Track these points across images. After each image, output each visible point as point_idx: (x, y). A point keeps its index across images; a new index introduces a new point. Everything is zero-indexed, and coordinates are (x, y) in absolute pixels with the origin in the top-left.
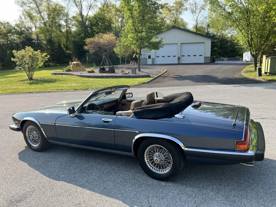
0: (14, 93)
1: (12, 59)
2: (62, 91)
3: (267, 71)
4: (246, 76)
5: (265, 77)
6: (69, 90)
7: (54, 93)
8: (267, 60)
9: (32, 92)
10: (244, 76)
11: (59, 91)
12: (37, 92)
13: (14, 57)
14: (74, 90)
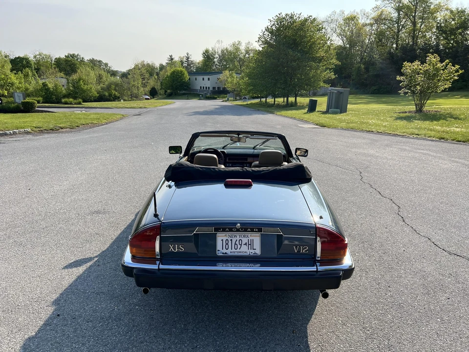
0: (352, 129)
1: (398, 78)
2: (417, 138)
6: (429, 138)
7: (401, 139)
9: (372, 131)
11: (412, 136)
12: (378, 132)
13: (402, 74)
14: (438, 140)
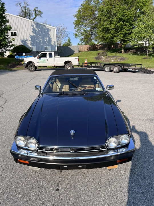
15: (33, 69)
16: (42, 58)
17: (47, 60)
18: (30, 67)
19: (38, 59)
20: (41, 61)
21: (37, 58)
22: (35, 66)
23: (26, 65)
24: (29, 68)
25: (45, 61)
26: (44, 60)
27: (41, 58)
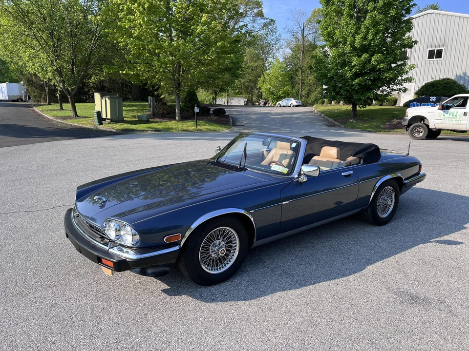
3: (106, 117)
4: (75, 124)
5: (110, 125)
8: (103, 101)
10: (72, 125)
15: (421, 134)
16: (452, 110)
17: (465, 114)
18: (415, 128)
19: (441, 112)
20: (447, 116)
21: (439, 109)
22: (428, 126)
23: (406, 123)
24: (411, 131)
25: (458, 117)
26: (455, 113)
27: (449, 109)
